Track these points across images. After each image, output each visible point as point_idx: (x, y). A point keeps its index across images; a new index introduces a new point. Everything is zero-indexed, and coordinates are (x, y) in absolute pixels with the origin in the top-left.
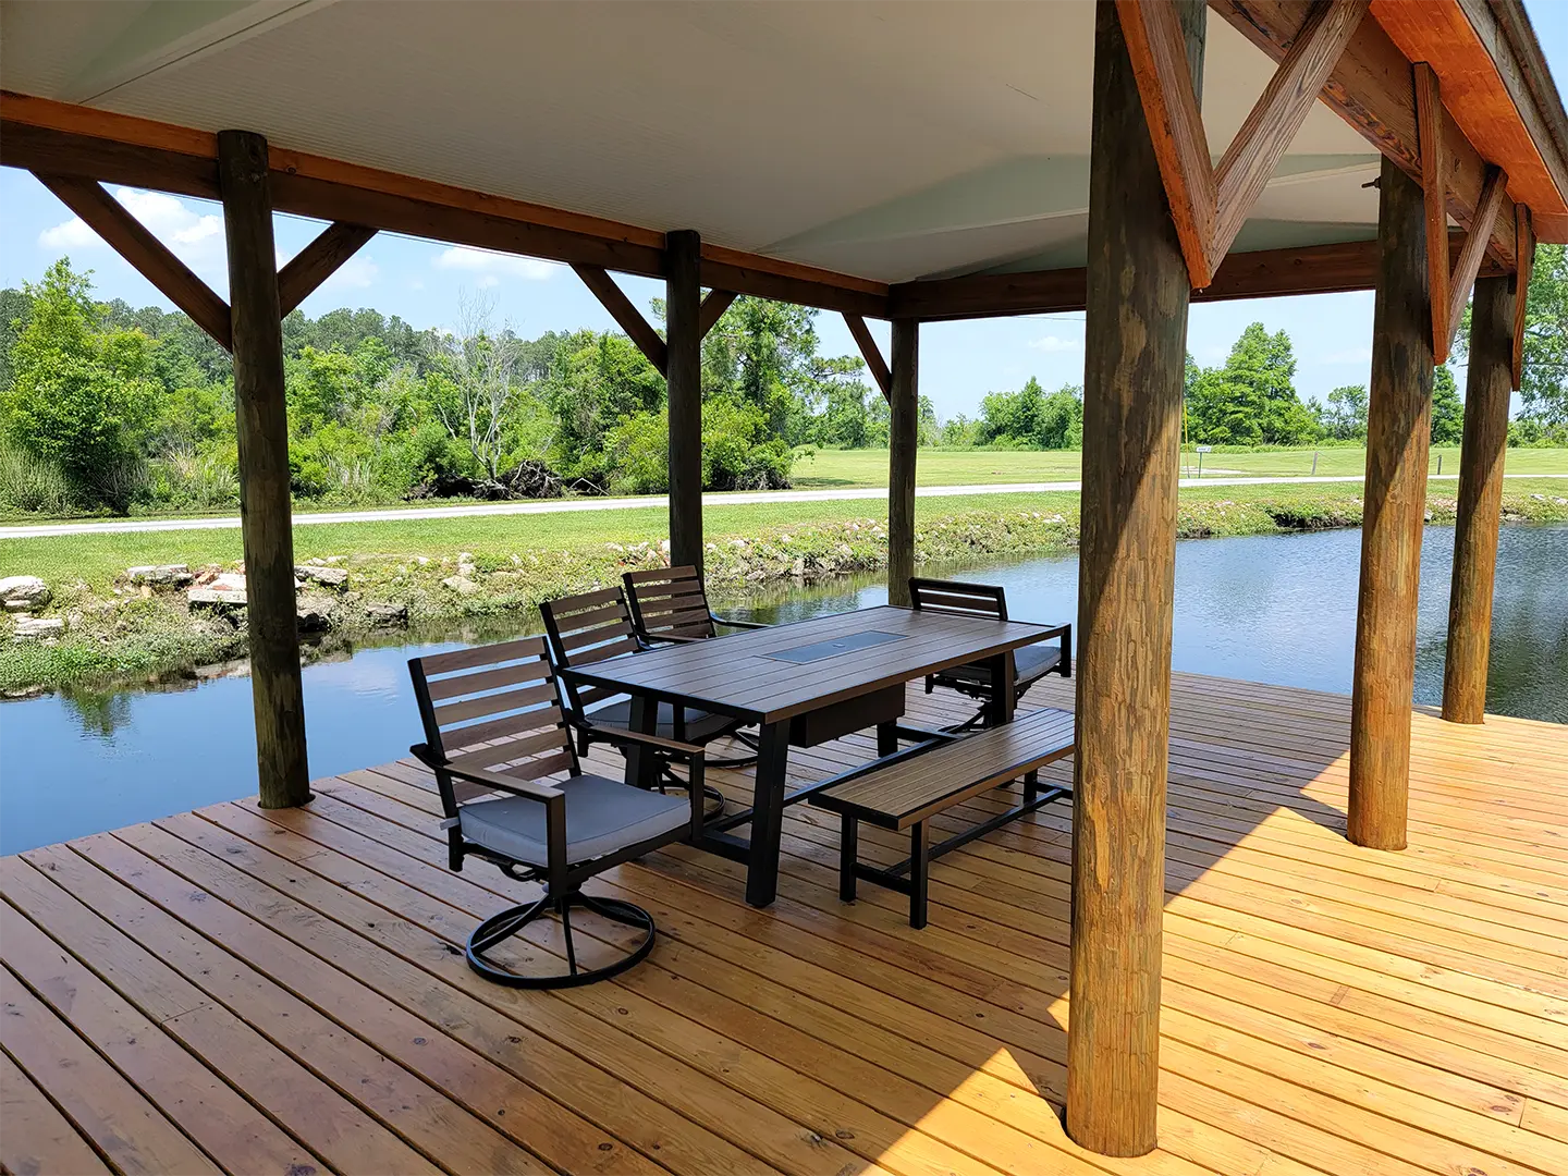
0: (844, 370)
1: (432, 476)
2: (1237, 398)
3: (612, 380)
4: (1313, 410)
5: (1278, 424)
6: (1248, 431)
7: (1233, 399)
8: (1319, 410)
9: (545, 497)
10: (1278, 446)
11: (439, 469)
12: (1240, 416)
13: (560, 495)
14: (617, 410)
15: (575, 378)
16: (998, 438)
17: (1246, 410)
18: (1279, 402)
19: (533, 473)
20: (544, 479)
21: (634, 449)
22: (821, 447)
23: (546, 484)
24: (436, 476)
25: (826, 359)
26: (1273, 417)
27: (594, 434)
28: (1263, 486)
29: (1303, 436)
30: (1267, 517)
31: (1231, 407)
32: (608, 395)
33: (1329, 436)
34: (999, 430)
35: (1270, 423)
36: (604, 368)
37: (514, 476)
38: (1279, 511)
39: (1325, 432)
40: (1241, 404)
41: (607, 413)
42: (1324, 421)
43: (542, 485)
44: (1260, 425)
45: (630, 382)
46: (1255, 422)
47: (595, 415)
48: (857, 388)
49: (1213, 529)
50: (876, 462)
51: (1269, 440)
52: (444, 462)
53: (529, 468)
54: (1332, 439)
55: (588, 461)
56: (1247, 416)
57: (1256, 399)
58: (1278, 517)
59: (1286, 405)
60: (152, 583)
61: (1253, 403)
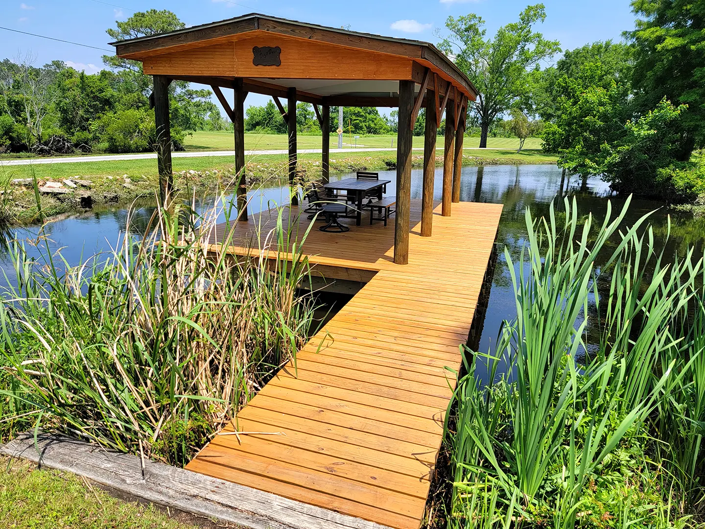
0: (203, 96)
1: (8, 142)
2: (356, 113)
3: (88, 96)
4: (385, 120)
5: (372, 125)
6: (361, 128)
7: (355, 114)
8: (387, 120)
9: (66, 153)
10: (372, 135)
11: (11, 138)
12: (358, 121)
13: (73, 152)
14: (92, 110)
15: (69, 94)
16: (257, 127)
17: (360, 119)
18: (372, 116)
19: (59, 141)
20: (64, 144)
21: (109, 130)
22: (195, 131)
23: (66, 147)
24: (10, 142)
25: (194, 90)
26: (370, 122)
27: (80, 121)
28: (380, 152)
29: (382, 131)
30: (383, 163)
31: (354, 117)
32: (87, 103)
33: (391, 130)
34: (258, 124)
35: (369, 125)
36: (83, 89)
37: (50, 142)
38: (386, 161)
39: (390, 129)
40: (358, 116)
41: (87, 111)
42: (389, 124)
43: (64, 147)
44: (365, 125)
45: (98, 97)
46: (364, 124)
47: (81, 112)
48: (210, 105)
49: (367, 167)
50: (229, 139)
51: (369, 132)
52: (14, 135)
53: (57, 139)
54: (392, 132)
55: (78, 135)
56: (361, 121)
57: (364, 114)
58: (387, 163)
59: (375, 117)
60: (25, 185)
61: (362, 116)
